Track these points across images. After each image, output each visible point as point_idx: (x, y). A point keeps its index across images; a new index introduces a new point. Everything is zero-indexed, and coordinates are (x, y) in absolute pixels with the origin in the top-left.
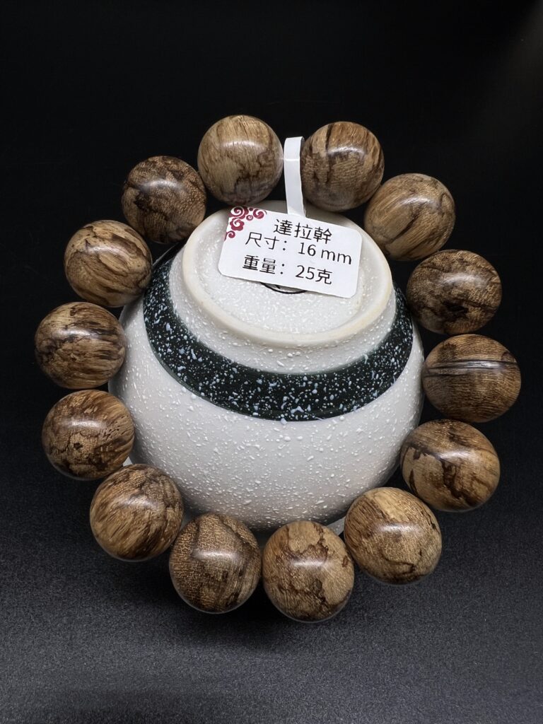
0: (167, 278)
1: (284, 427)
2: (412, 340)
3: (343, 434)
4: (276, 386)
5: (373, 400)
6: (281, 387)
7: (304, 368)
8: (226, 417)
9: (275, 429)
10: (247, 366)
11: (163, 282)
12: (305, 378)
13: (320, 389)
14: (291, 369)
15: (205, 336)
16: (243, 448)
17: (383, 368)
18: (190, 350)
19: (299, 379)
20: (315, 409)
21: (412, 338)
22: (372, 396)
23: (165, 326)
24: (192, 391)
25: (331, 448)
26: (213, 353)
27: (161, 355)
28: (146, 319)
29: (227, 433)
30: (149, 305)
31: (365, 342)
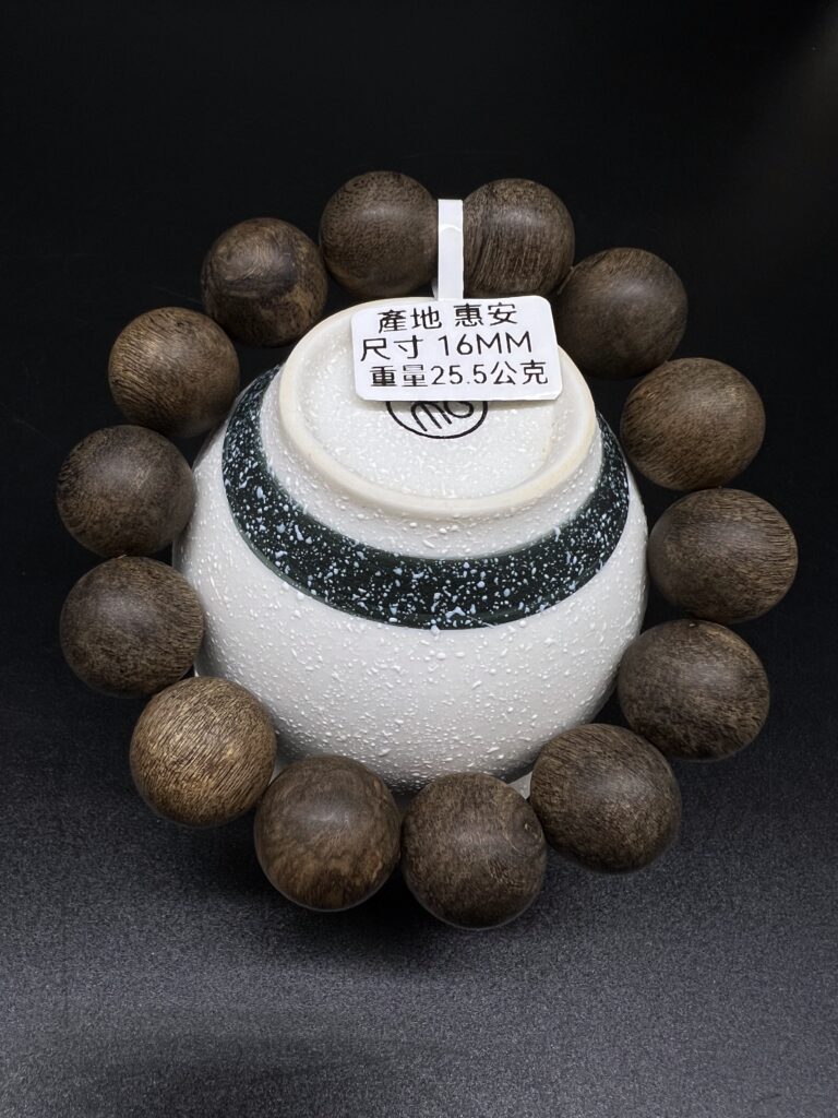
0: (257, 419)
1: (437, 638)
2: (627, 504)
3: (526, 646)
4: (422, 578)
5: (569, 595)
6: (430, 578)
7: (464, 549)
8: (349, 626)
9: (423, 641)
10: (378, 548)
11: (251, 424)
12: (466, 565)
13: (489, 580)
14: (444, 551)
15: (317, 506)
16: (376, 671)
17: (584, 548)
18: (293, 527)
19: (457, 566)
20: (482, 610)
21: (628, 501)
22: (568, 589)
23: (256, 492)
24: (297, 588)
25: (508, 667)
26: (328, 530)
27: (250, 535)
28: (227, 482)
29: (351, 649)
30: (231, 460)
31: (554, 509)
